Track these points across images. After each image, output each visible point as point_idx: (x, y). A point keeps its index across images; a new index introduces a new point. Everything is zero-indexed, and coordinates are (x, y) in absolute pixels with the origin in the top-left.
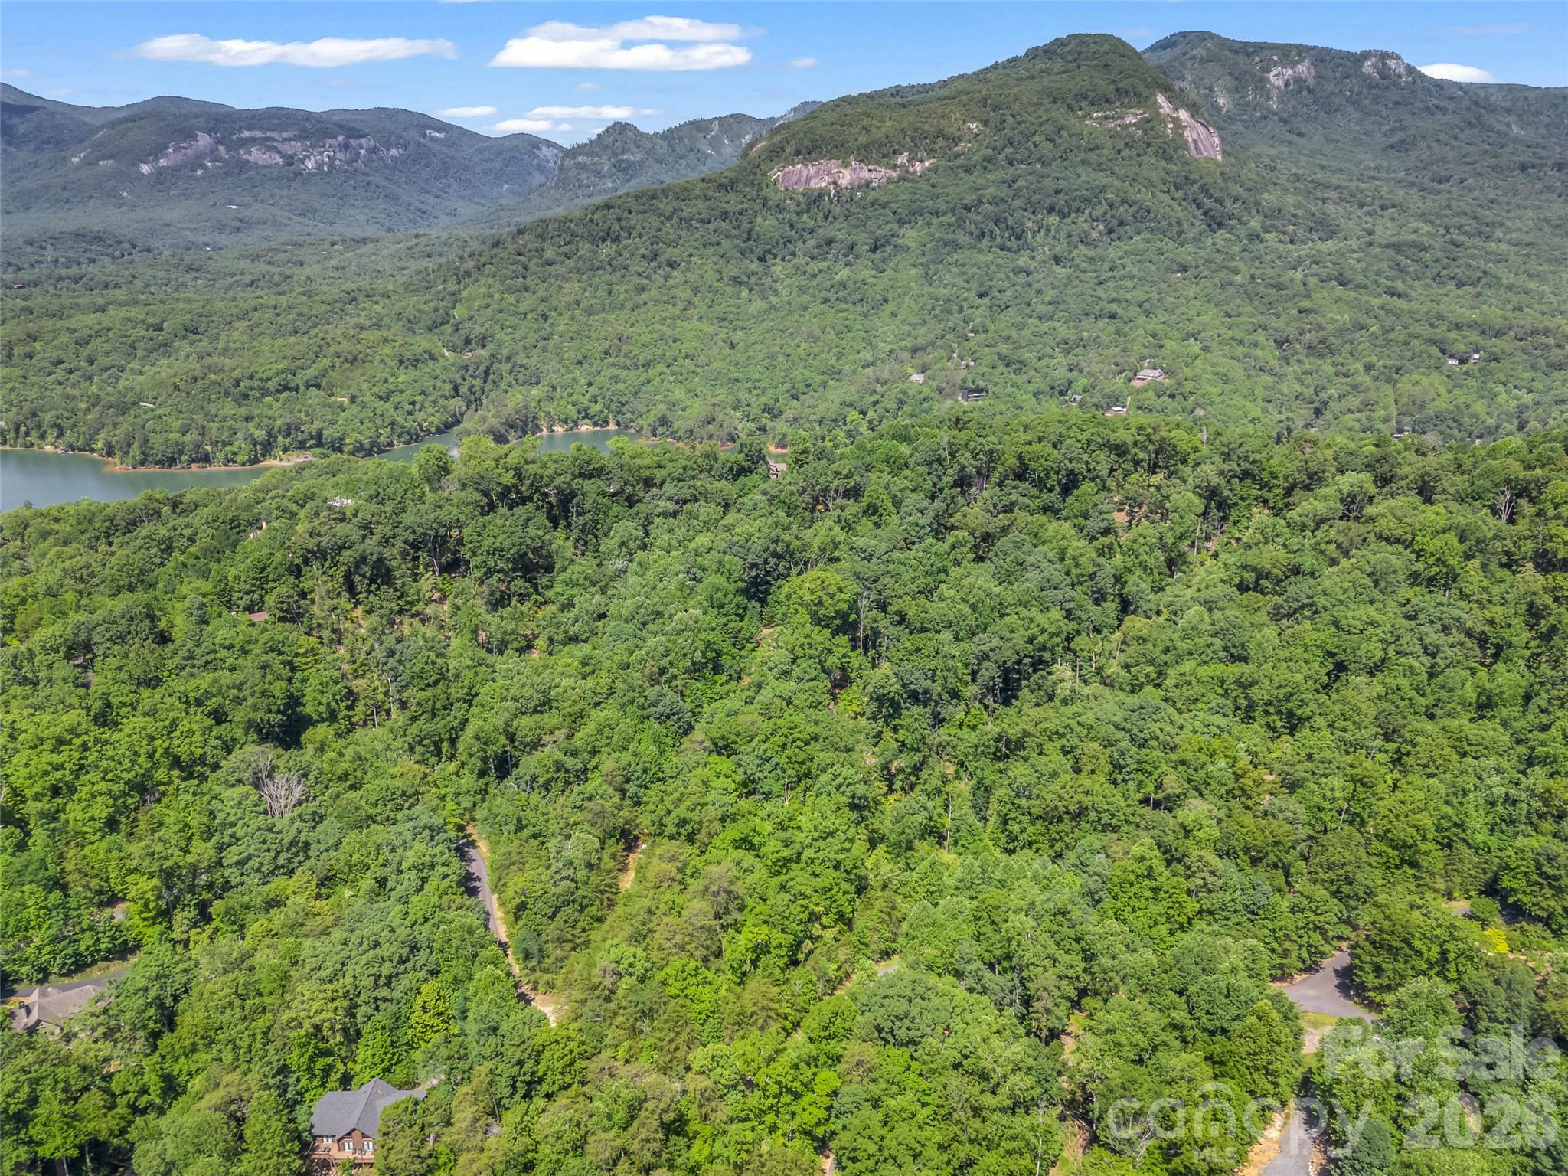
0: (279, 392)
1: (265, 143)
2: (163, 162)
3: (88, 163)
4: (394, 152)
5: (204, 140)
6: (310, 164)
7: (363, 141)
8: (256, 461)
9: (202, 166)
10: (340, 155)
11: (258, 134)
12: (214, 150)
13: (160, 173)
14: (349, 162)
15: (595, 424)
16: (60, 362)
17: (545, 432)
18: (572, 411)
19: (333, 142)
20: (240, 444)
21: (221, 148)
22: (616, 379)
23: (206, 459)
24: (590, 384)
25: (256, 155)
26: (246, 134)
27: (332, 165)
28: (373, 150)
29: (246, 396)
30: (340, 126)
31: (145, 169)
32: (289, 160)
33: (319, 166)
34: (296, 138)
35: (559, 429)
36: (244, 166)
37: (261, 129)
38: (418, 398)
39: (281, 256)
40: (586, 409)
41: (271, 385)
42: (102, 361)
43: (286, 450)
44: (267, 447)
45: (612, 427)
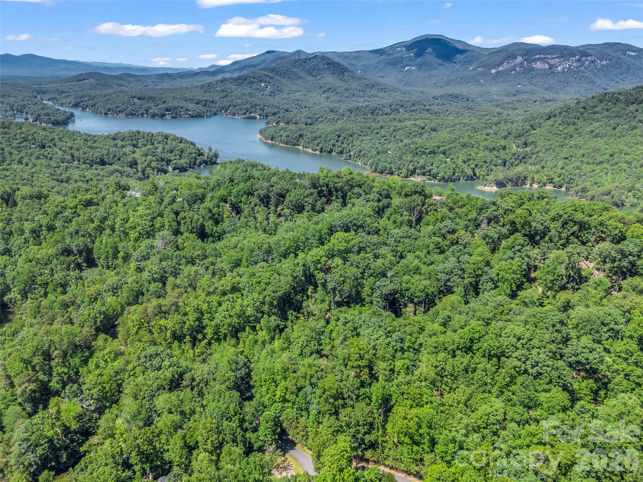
0: (429, 154)
1: (543, 60)
2: (501, 69)
3: (475, 69)
4: (604, 62)
5: (519, 59)
6: (560, 68)
7: (589, 58)
8: (407, 177)
9: (515, 70)
10: (575, 64)
11: (542, 56)
12: (522, 63)
13: (498, 73)
14: (577, 67)
15: (555, 187)
16: (385, 136)
17: (528, 186)
18: (545, 179)
19: (574, 59)
20: (404, 171)
21: (525, 63)
22: (578, 168)
23: (392, 173)
24: (563, 168)
25: (539, 65)
26: (538, 56)
27: (569, 69)
28: (593, 62)
29: (417, 154)
30: (580, 51)
31: (493, 71)
32: (551, 67)
33: (564, 69)
34: (557, 58)
35: (535, 186)
36: (531, 69)
37: (544, 54)
38: (480, 164)
39: (510, 106)
40: (552, 179)
41: (427, 151)
42: (398, 137)
43: (418, 175)
44: (413, 173)
45: (563, 189)
